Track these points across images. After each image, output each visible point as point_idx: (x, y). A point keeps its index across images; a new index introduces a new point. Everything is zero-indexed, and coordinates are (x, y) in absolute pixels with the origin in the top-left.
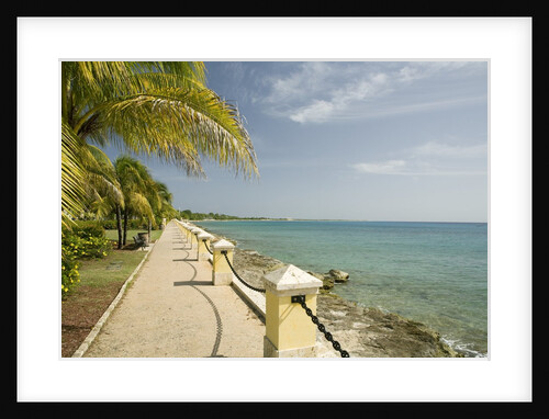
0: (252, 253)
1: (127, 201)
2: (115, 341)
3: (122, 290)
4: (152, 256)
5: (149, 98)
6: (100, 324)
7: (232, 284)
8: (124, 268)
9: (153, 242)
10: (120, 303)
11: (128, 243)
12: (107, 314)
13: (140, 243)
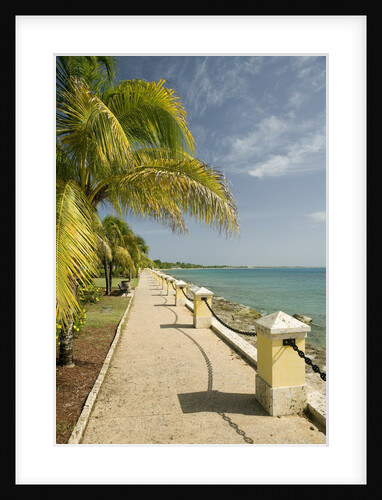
0: (218, 299)
1: (113, 254)
2: (123, 374)
3: (118, 331)
4: (135, 302)
5: (152, 171)
6: (108, 360)
7: (211, 328)
8: (115, 312)
9: (133, 289)
10: (119, 342)
11: (113, 290)
12: (111, 351)
13: (123, 290)
